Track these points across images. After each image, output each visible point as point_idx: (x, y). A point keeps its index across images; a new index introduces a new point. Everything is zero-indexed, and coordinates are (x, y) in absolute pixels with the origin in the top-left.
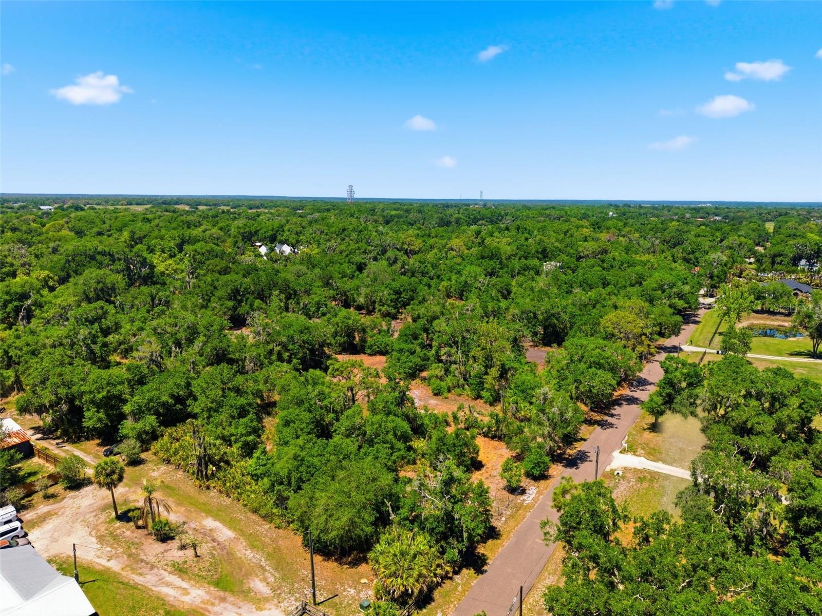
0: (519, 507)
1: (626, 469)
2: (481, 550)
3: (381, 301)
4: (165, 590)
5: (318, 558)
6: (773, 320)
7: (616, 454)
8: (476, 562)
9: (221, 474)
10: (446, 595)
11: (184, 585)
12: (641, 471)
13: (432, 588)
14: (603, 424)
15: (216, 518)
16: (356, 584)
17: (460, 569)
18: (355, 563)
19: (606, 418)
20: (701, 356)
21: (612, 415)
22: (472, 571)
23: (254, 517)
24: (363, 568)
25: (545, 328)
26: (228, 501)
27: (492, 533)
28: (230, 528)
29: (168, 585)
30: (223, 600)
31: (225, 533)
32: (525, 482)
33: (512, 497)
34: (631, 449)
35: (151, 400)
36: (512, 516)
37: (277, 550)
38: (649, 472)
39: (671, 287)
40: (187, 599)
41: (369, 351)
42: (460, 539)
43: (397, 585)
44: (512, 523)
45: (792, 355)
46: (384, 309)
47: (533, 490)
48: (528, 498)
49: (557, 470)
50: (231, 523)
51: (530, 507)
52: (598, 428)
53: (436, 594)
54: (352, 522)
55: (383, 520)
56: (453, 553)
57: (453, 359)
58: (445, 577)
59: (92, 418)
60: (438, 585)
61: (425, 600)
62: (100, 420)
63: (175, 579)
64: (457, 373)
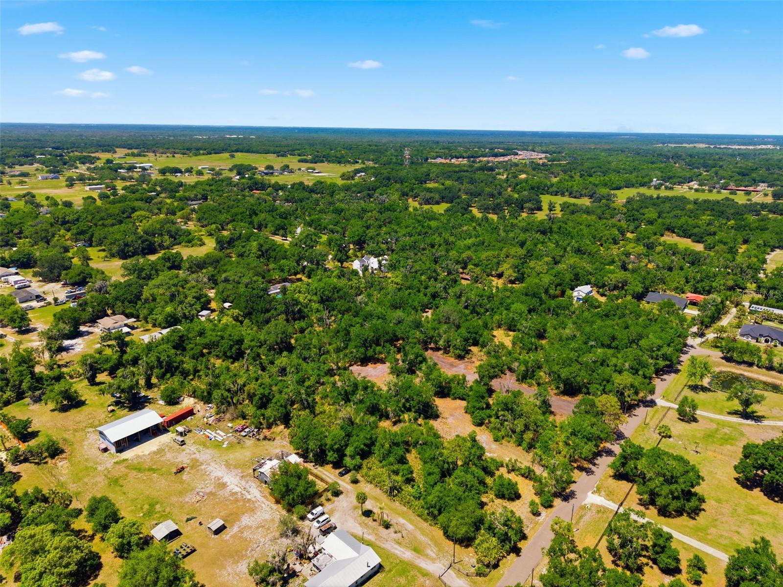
0: (536, 523)
1: (592, 505)
2: (520, 545)
3: (455, 346)
4: (396, 552)
5: (457, 546)
6: (737, 369)
7: (590, 494)
8: (516, 551)
9: (399, 495)
10: (504, 564)
11: (402, 550)
12: (600, 506)
13: (499, 561)
14: (589, 472)
15: (403, 518)
16: (468, 556)
17: (510, 553)
18: (467, 546)
19: (591, 466)
20: (666, 410)
21: (594, 464)
22: (515, 555)
23: (419, 519)
24: (470, 549)
25: (565, 385)
26: (405, 509)
27: (524, 537)
28: (411, 524)
29: (396, 549)
30: (419, 558)
31: (410, 527)
32: (541, 509)
33: (533, 517)
34: (598, 491)
35: (356, 447)
36: (533, 528)
37: (433, 536)
38: (604, 507)
39: (658, 350)
40: (405, 556)
41: (452, 397)
42: (510, 542)
43: (486, 561)
44: (532, 532)
45: (729, 413)
46: (457, 352)
47: (544, 512)
48: (541, 519)
49: (557, 502)
50: (410, 521)
51: (542, 523)
52: (584, 473)
53: (500, 564)
54: (466, 531)
55: (478, 529)
56: (507, 547)
57: (506, 418)
58: (504, 557)
59: (331, 456)
60: (500, 560)
61: (496, 566)
62: (335, 458)
63: (396, 546)
64: (508, 428)
